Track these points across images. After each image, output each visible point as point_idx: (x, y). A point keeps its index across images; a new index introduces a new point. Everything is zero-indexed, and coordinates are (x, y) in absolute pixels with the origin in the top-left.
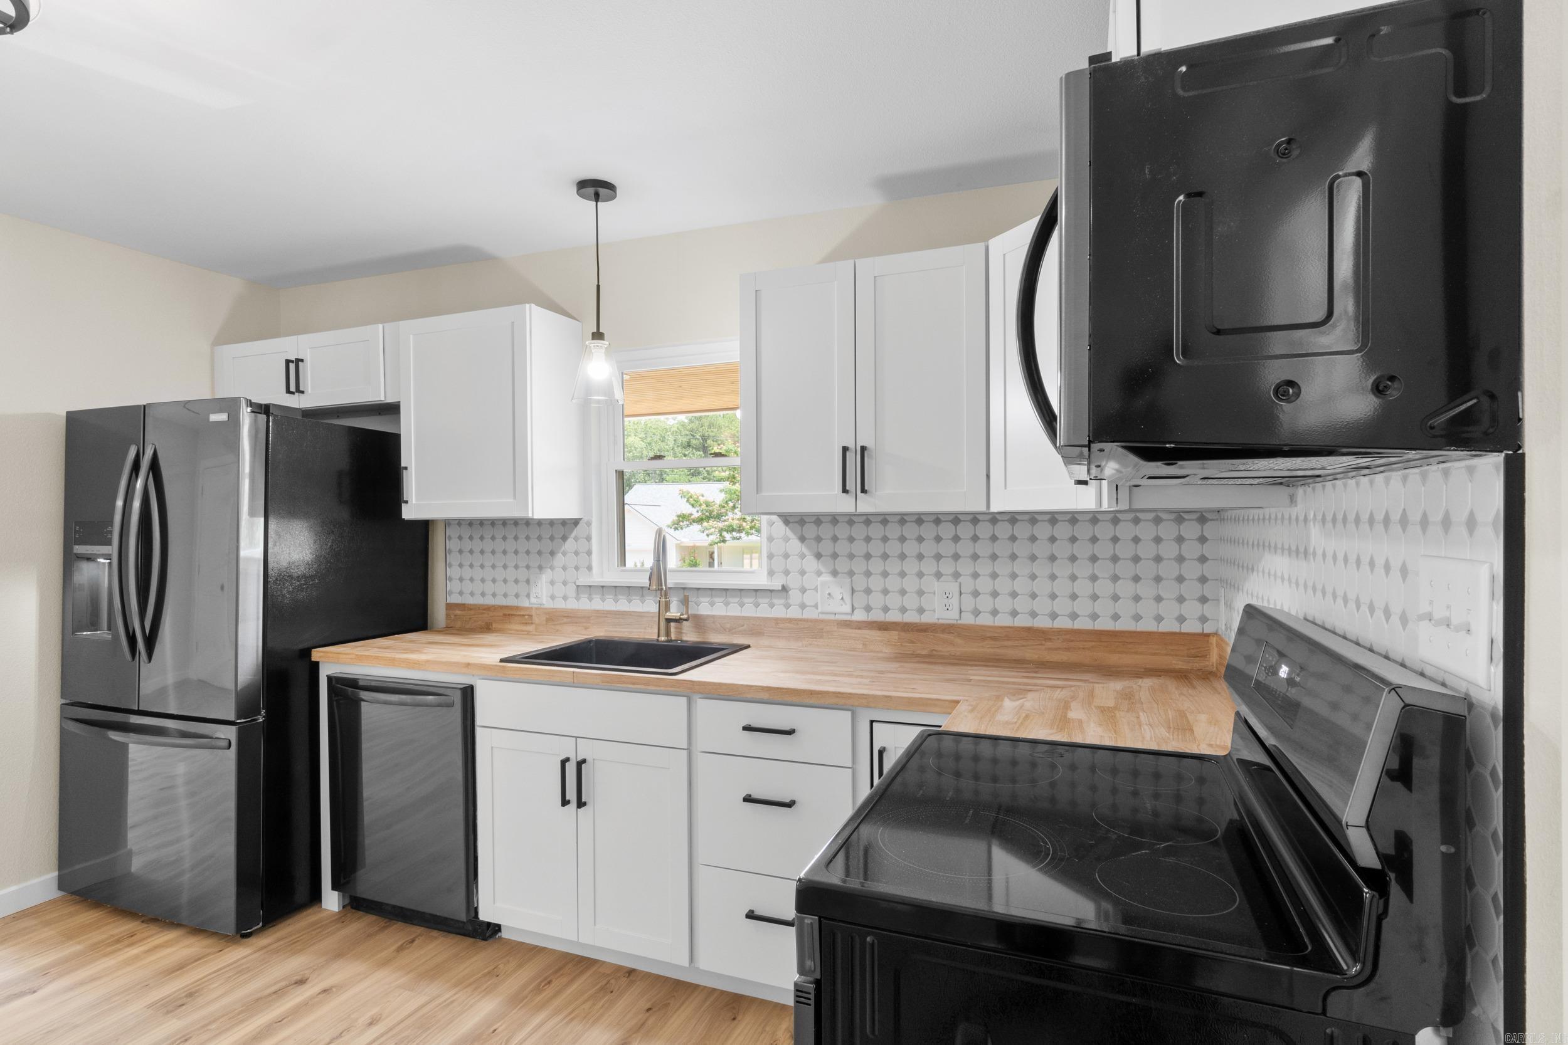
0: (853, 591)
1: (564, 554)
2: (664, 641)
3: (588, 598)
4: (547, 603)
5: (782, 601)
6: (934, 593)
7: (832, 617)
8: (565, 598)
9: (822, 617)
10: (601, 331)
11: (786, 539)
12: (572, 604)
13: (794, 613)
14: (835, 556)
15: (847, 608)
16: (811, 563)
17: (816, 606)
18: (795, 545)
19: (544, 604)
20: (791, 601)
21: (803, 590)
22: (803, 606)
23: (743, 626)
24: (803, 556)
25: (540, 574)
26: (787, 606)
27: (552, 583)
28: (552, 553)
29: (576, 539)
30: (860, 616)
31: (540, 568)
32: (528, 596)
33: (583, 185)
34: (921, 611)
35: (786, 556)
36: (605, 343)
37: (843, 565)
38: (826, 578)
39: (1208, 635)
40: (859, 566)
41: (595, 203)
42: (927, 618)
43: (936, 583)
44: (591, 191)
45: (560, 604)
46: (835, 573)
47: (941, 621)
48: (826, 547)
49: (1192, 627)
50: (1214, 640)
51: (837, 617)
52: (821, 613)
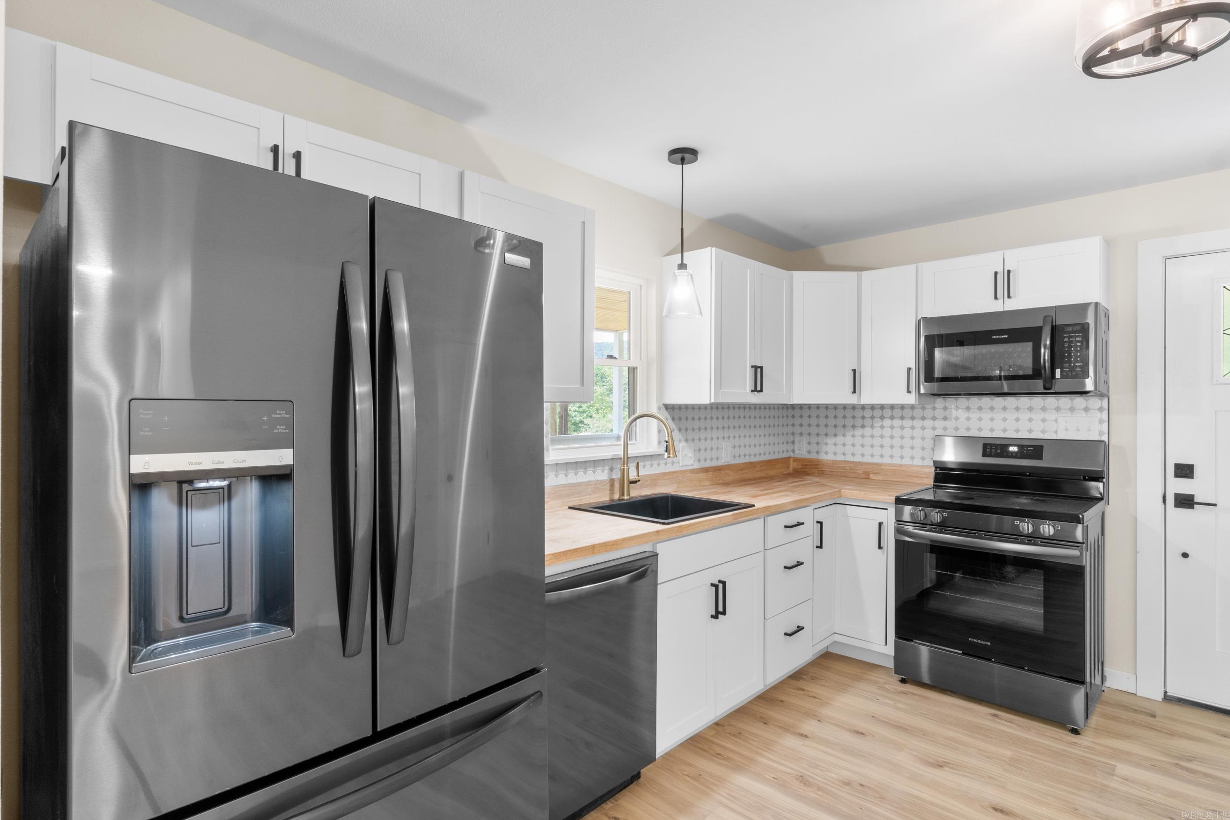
0: (694, 450)
2: (627, 500)
6: (722, 449)
7: (685, 468)
9: (681, 469)
13: (669, 468)
14: (687, 430)
15: (691, 462)
16: (677, 435)
17: (679, 463)
18: (670, 424)
22: (673, 463)
30: (697, 466)
34: (718, 459)
37: (690, 435)
38: (684, 444)
39: (790, 458)
40: (696, 435)
41: (681, 166)
42: (720, 463)
43: (724, 443)
44: (679, 156)
46: (687, 440)
47: (724, 464)
48: (684, 424)
49: (785, 455)
50: (791, 460)
51: (688, 468)
52: (682, 466)
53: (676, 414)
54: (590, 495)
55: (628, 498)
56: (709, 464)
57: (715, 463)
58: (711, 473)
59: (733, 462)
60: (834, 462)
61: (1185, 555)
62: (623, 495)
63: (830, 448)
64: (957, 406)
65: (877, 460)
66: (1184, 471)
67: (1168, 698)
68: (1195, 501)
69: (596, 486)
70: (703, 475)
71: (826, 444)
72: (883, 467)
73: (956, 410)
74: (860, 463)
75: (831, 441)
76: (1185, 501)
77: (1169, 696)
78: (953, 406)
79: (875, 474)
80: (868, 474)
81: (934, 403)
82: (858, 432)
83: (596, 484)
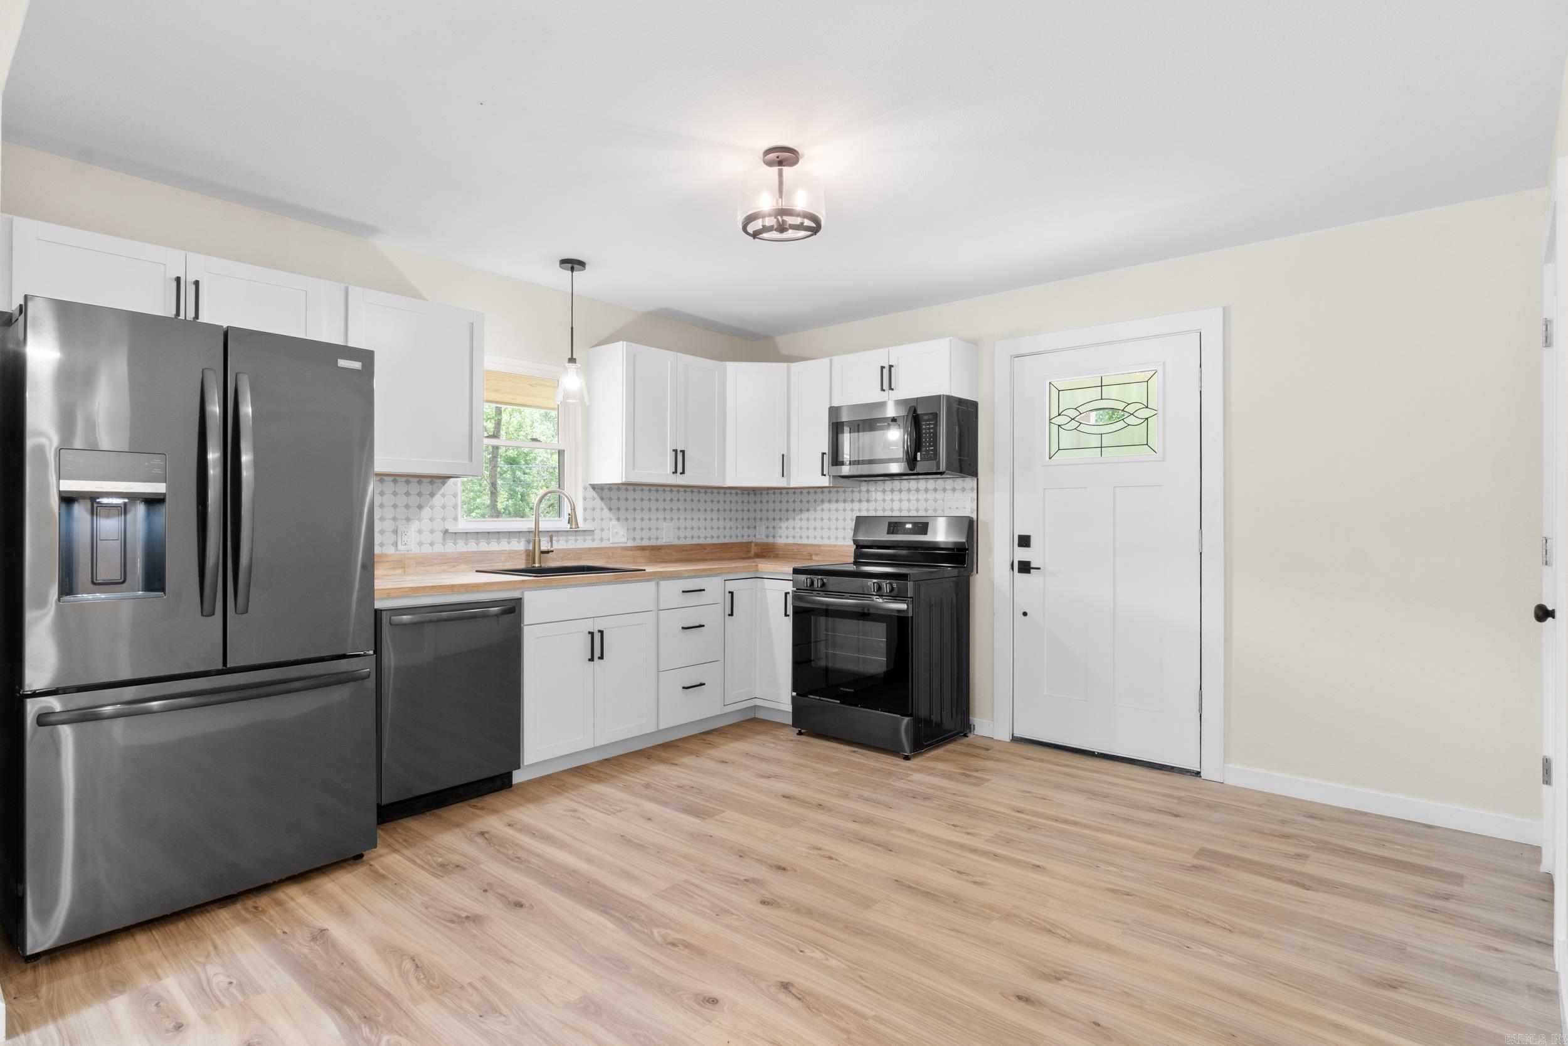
0: (628, 529)
1: (432, 508)
2: (535, 565)
3: (453, 543)
4: (415, 549)
5: (590, 537)
6: (663, 529)
7: (616, 545)
8: (432, 544)
9: (612, 545)
11: (594, 499)
12: (439, 549)
13: (597, 544)
14: (618, 509)
15: (624, 540)
16: (606, 513)
17: (609, 540)
18: (598, 503)
19: (411, 550)
20: (595, 538)
21: (602, 530)
22: (602, 540)
23: (570, 554)
24: (602, 509)
25: (408, 524)
26: (593, 540)
27: (420, 532)
28: (420, 507)
29: (443, 496)
30: (630, 544)
31: (408, 519)
32: (395, 544)
33: (566, 262)
34: (657, 539)
35: (594, 509)
37: (622, 514)
38: (614, 522)
39: (751, 542)
40: (630, 515)
41: (571, 274)
42: (660, 543)
43: (664, 524)
44: (569, 264)
45: (426, 549)
46: (618, 519)
47: (665, 544)
48: (614, 504)
49: (745, 540)
50: (753, 545)
51: (620, 545)
52: (612, 543)
53: (606, 494)
54: (503, 562)
55: (539, 565)
56: (645, 543)
57: (653, 543)
58: (648, 551)
59: (676, 542)
60: (787, 545)
61: (1025, 614)
62: (534, 563)
63: (783, 532)
64: (876, 489)
65: (818, 542)
66: (1025, 541)
67: (1016, 740)
68: (1032, 566)
69: (511, 554)
70: (638, 553)
71: (780, 528)
72: (823, 548)
73: (876, 493)
74: (806, 545)
75: (784, 524)
76: (1025, 567)
77: (1017, 737)
78: (874, 489)
79: (817, 554)
80: (811, 556)
81: (860, 486)
82: (805, 515)
83: (510, 553)
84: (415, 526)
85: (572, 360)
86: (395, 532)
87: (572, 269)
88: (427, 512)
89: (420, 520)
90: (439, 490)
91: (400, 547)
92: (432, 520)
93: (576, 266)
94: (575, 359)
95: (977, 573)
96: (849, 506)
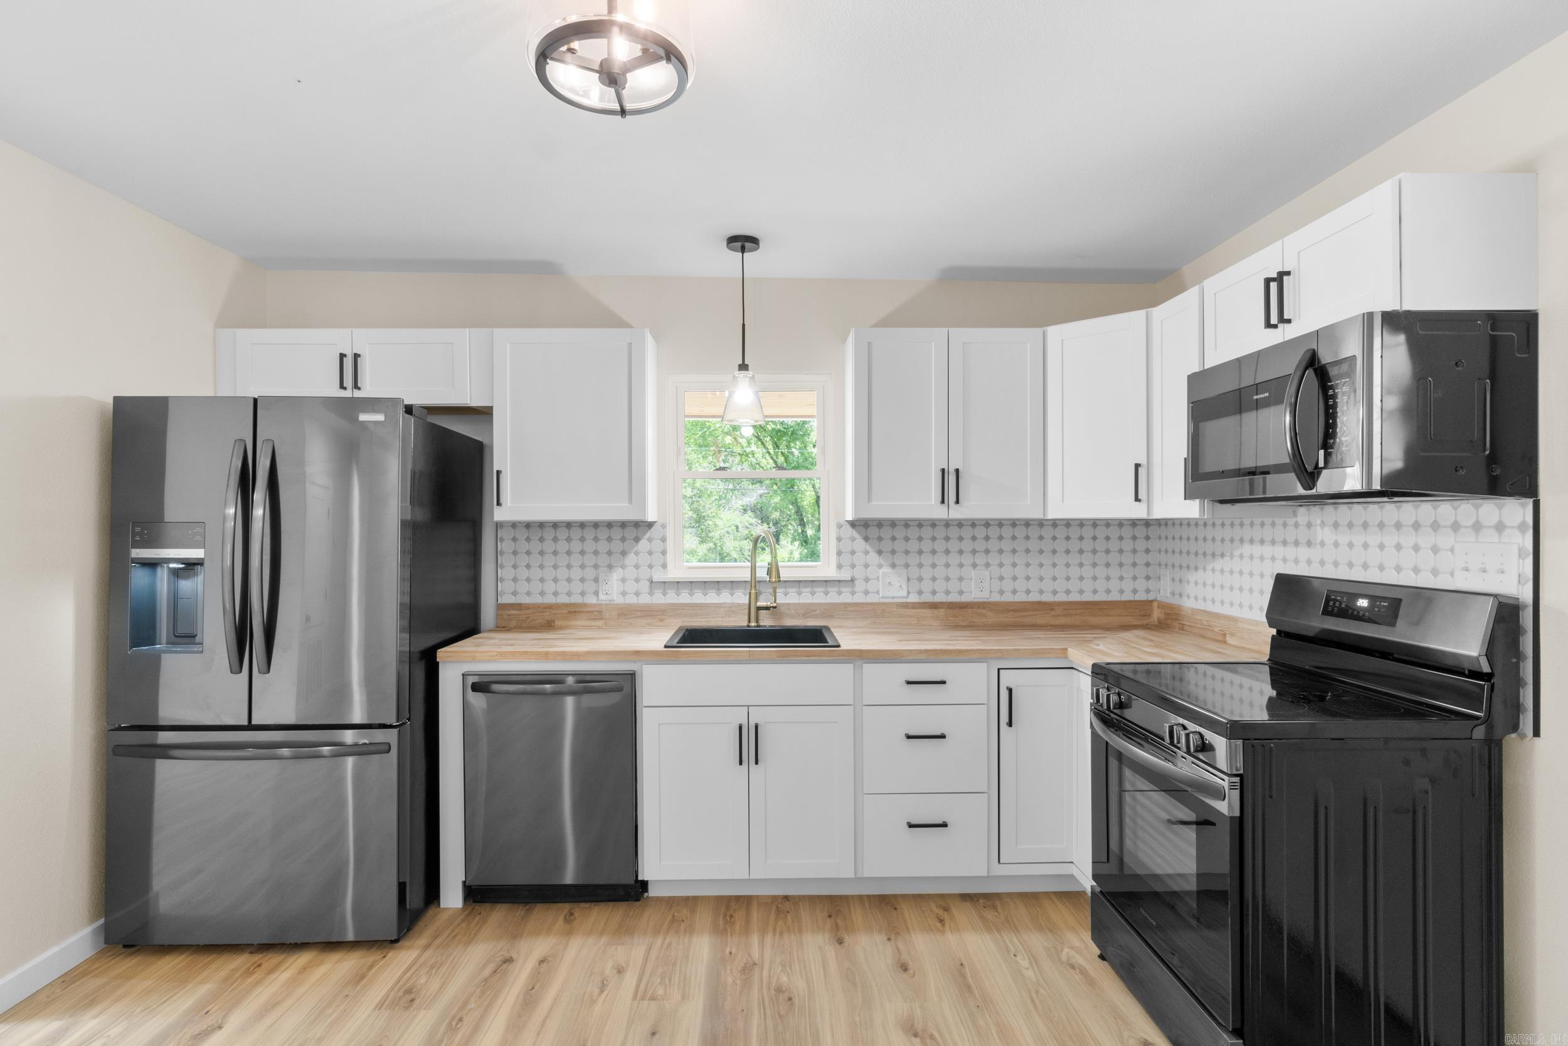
0: (909, 579)
1: (637, 553)
2: (754, 627)
3: (662, 593)
4: (618, 599)
5: (849, 589)
6: (972, 579)
7: (891, 600)
8: (637, 594)
9: (882, 600)
10: (746, 363)
11: (853, 539)
12: (645, 599)
13: (859, 598)
14: (893, 552)
15: (904, 593)
16: (873, 558)
17: (878, 592)
18: (860, 544)
19: (614, 600)
20: (856, 589)
21: (867, 580)
22: (866, 593)
23: (816, 611)
24: (867, 553)
25: (610, 572)
26: (853, 593)
27: (623, 580)
28: (624, 553)
29: (650, 540)
30: (914, 598)
31: (610, 567)
32: (596, 593)
33: (732, 240)
34: (961, 593)
35: (853, 553)
36: (750, 373)
37: (900, 559)
38: (887, 569)
39: (1151, 601)
40: (913, 559)
41: (741, 254)
42: (965, 598)
43: (973, 572)
44: (739, 244)
45: (631, 600)
46: (893, 566)
47: (976, 600)
48: (887, 545)
49: (1141, 596)
50: (1155, 604)
51: (896, 600)
52: (882, 597)
53: (873, 532)
54: (723, 617)
55: (756, 624)
56: (940, 598)
57: (954, 598)
58: (943, 610)
59: (996, 598)
60: (1195, 611)
62: (749, 622)
63: (1190, 589)
65: (1234, 612)
69: (732, 609)
70: (928, 612)
71: (1188, 582)
72: (1240, 625)
74: (1217, 616)
75: (1192, 577)
79: (1232, 635)
80: (1225, 635)
81: (1295, 514)
82: (1218, 564)
83: (730, 607)
84: (617, 574)
85: (743, 367)
86: (596, 580)
87: (743, 250)
88: (631, 559)
89: (623, 567)
90: (646, 533)
91: (602, 597)
92: (637, 567)
93: (748, 245)
94: (747, 365)
95: (1537, 733)
96: (1267, 550)
